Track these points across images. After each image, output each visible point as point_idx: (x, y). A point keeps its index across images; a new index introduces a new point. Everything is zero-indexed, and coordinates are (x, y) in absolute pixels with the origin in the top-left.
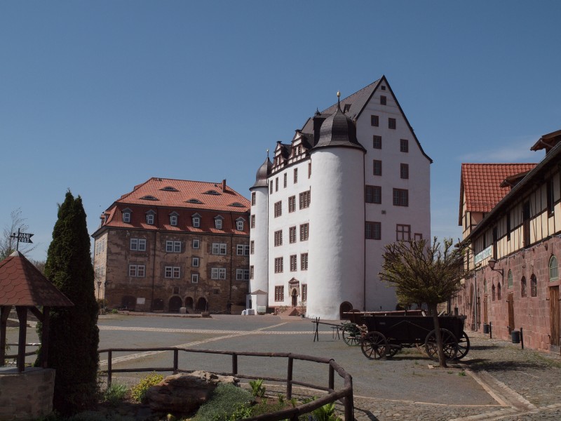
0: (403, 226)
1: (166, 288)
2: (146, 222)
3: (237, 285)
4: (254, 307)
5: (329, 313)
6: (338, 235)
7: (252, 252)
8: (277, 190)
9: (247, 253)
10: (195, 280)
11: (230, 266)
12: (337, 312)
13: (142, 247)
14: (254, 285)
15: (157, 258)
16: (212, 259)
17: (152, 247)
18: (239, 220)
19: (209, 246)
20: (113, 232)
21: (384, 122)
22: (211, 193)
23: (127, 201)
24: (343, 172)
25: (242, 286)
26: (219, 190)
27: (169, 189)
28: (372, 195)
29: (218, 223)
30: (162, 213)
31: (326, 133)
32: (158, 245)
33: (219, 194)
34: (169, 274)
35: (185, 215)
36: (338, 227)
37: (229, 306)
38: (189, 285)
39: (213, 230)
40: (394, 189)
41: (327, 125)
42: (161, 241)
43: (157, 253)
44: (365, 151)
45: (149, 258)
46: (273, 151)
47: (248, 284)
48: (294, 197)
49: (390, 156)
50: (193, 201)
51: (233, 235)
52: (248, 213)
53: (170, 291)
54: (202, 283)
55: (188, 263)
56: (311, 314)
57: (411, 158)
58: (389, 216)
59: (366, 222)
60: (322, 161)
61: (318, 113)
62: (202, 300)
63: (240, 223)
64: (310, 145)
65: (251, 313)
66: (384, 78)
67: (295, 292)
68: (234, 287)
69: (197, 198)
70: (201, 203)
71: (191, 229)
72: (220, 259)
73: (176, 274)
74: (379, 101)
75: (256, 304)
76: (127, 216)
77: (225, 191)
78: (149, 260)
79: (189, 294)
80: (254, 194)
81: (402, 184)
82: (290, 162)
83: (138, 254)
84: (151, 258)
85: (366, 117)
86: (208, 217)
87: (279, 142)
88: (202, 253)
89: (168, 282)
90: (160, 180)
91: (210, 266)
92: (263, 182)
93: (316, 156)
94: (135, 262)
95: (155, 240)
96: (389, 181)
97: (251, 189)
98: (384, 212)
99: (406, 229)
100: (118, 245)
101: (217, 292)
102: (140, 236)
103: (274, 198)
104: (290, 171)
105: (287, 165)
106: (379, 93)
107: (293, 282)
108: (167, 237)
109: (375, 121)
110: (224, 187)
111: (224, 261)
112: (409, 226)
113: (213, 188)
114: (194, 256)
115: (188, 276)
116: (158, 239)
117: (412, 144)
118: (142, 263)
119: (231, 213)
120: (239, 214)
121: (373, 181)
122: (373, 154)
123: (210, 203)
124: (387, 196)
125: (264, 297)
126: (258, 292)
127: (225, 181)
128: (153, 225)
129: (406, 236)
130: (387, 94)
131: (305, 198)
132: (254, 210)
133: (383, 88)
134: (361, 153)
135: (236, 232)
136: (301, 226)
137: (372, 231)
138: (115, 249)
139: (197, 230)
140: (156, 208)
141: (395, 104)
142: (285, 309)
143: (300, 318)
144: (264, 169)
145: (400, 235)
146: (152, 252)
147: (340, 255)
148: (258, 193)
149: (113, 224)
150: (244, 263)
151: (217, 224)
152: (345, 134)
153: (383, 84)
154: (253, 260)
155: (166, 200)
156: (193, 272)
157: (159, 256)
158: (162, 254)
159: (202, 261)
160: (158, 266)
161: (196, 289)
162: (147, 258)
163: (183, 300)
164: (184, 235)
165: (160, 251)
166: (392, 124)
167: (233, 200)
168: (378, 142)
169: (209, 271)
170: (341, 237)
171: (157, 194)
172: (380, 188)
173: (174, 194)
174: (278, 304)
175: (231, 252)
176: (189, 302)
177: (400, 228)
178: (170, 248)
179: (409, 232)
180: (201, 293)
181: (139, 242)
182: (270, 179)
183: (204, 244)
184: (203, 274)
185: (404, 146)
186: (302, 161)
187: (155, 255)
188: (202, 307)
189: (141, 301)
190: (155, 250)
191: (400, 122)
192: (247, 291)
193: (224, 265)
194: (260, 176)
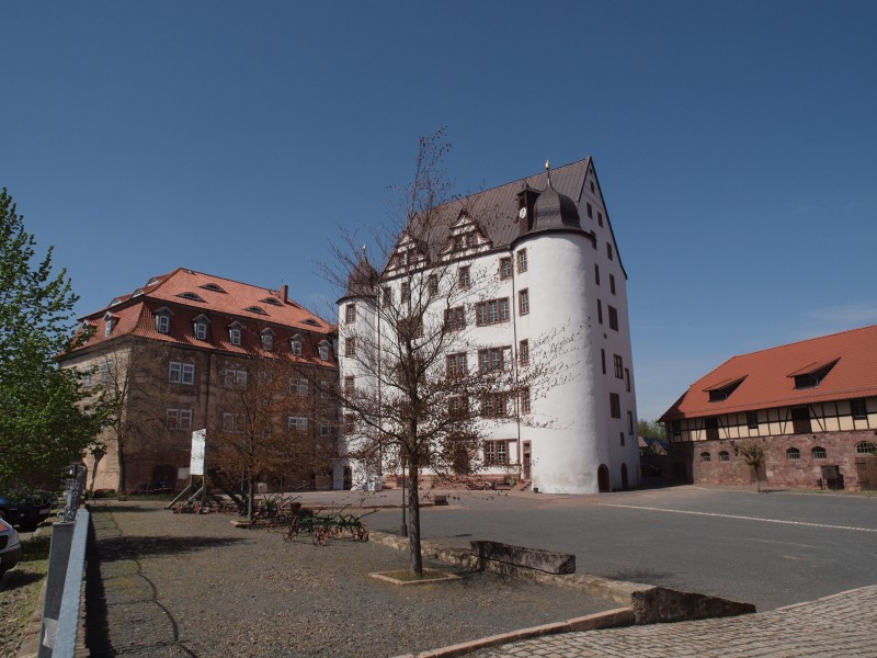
0: (617, 357)
2: (193, 334)
3: (323, 443)
8: (405, 299)
11: (313, 415)
12: (595, 482)
13: (187, 376)
14: (352, 444)
15: (211, 398)
16: (289, 402)
17: (203, 378)
18: (322, 345)
19: (284, 382)
20: (141, 348)
21: (595, 214)
25: (328, 446)
26: (280, 300)
27: (213, 288)
29: (296, 346)
30: (219, 322)
31: (548, 213)
32: (213, 375)
33: (280, 305)
34: (229, 427)
35: (251, 329)
37: (312, 479)
39: (289, 356)
40: (609, 307)
41: (545, 203)
42: (218, 368)
43: (212, 389)
45: (199, 397)
47: (341, 441)
48: (460, 309)
49: (603, 262)
50: (254, 309)
51: (316, 366)
52: (334, 335)
54: (276, 441)
57: (615, 269)
58: (608, 341)
63: (323, 351)
66: (591, 158)
68: (319, 448)
69: (256, 306)
70: (266, 314)
71: (261, 353)
72: (300, 402)
73: (239, 427)
74: (590, 188)
76: (164, 321)
77: (286, 302)
78: (198, 401)
80: (351, 307)
81: (612, 301)
82: (445, 258)
83: (185, 391)
84: (203, 397)
85: (584, 204)
86: (281, 335)
90: (193, 272)
91: (286, 414)
94: (176, 404)
95: (209, 366)
96: (605, 295)
97: (339, 302)
98: (605, 336)
99: (619, 361)
100: (149, 373)
102: (185, 359)
104: (445, 271)
106: (589, 177)
108: (226, 362)
109: (590, 211)
110: (286, 297)
111: (305, 405)
112: (621, 359)
113: (271, 296)
116: (213, 366)
117: (614, 252)
118: (187, 406)
119: (308, 333)
120: (321, 336)
121: (598, 293)
124: (605, 314)
128: (206, 341)
130: (594, 180)
131: (493, 310)
133: (591, 171)
135: (320, 362)
136: (483, 352)
138: (142, 379)
139: (269, 356)
140: (208, 312)
141: (600, 195)
145: (616, 369)
146: (203, 388)
148: (360, 305)
149: (141, 333)
151: (293, 349)
153: (591, 166)
157: (215, 395)
158: (219, 392)
160: (211, 412)
162: (195, 398)
164: (253, 362)
165: (215, 386)
166: (600, 220)
167: (302, 315)
169: (285, 422)
170: (591, 366)
171: (202, 293)
173: (222, 295)
175: (314, 393)
177: (616, 360)
178: (230, 382)
181: (183, 369)
182: (383, 285)
185: (609, 252)
186: (479, 255)
187: (207, 393)
190: (208, 384)
191: (605, 220)
192: (335, 453)
193: (305, 413)
194: (353, 283)
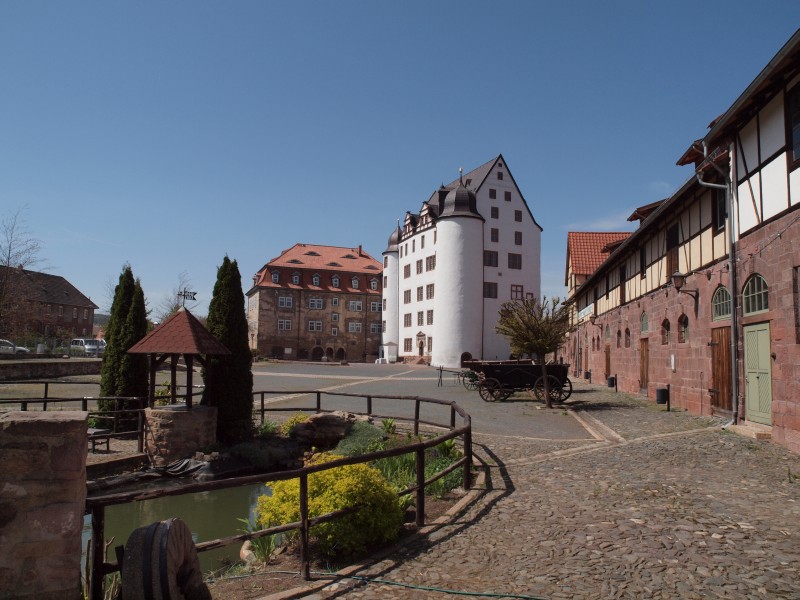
0: (517, 286)
1: (310, 339)
2: (292, 283)
3: (371, 337)
4: (387, 356)
5: (450, 362)
6: (460, 294)
7: (385, 308)
8: (406, 254)
9: (380, 309)
10: (335, 332)
11: (365, 321)
12: (459, 362)
13: (289, 304)
14: (386, 337)
15: (302, 314)
16: (349, 315)
17: (297, 304)
18: (372, 281)
19: (347, 303)
20: (264, 291)
21: (500, 195)
22: (348, 257)
23: (276, 264)
24: (465, 238)
25: (376, 338)
26: (356, 255)
27: (312, 254)
28: (490, 259)
29: (355, 283)
30: (306, 275)
31: (449, 205)
32: (303, 302)
33: (355, 258)
34: (312, 328)
35: (326, 276)
36: (460, 287)
37: (364, 356)
38: (329, 338)
39: (350, 290)
40: (510, 254)
41: (451, 197)
42: (305, 299)
43: (302, 309)
44: (484, 221)
45: (295, 314)
46: (403, 220)
47: (381, 336)
48: (421, 261)
49: (506, 225)
50: (333, 264)
51: (368, 294)
52: (381, 275)
53: (313, 342)
54: (341, 336)
55: (329, 318)
56: (435, 363)
57: (524, 227)
58: (504, 277)
59: (484, 283)
60: (447, 229)
61: (443, 187)
62: (341, 350)
63: (374, 284)
64: (435, 215)
65: (384, 362)
66: (501, 156)
67: (422, 343)
68: (369, 339)
69: (335, 261)
70: (340, 266)
71: (331, 288)
72: (356, 314)
73: (318, 328)
74: (496, 176)
75: (388, 355)
76: (276, 277)
77: (361, 255)
78: (294, 316)
79: (329, 345)
80: (386, 258)
81: (516, 250)
82: (418, 230)
83: (286, 311)
84: (297, 314)
85: (485, 191)
86: (346, 278)
87: (408, 213)
88: (341, 309)
89: (311, 335)
90: (304, 245)
91: (347, 321)
92: (395, 247)
93: (441, 225)
94: (283, 318)
95: (300, 298)
96: (505, 247)
97: (384, 254)
98: (500, 274)
99: (519, 289)
100: (268, 303)
101: (354, 343)
102: (287, 295)
103: (403, 261)
104: (418, 238)
105: (415, 232)
106: (497, 169)
107: (420, 335)
108: (310, 295)
109: (493, 194)
110: (360, 252)
111: (360, 316)
112: (522, 287)
113: (351, 253)
114: (334, 312)
115: (328, 329)
116: (302, 298)
117: (525, 215)
118: (289, 318)
119: (366, 274)
120: (372, 276)
121: (491, 247)
122: (491, 223)
123: (348, 266)
124: (503, 260)
125: (394, 348)
126: (390, 344)
127: (360, 247)
128: (298, 285)
129: (519, 295)
130: (503, 170)
131: (431, 262)
132: (386, 272)
133: (500, 165)
134: (480, 222)
135: (371, 291)
136: (428, 286)
137: (490, 290)
138: (265, 306)
139: (336, 290)
140: (301, 270)
141: (510, 179)
142: (412, 358)
143: (426, 366)
144: (395, 236)
145: (514, 294)
146: (297, 309)
147: (461, 311)
148: (390, 257)
149: (264, 284)
150: (377, 318)
151: (353, 285)
152: (467, 205)
153: (500, 161)
154: (386, 316)
155: (309, 263)
156: (333, 326)
157: (304, 312)
158: (306, 311)
159: (341, 316)
160: (302, 321)
161: (335, 341)
162: (293, 314)
163: (325, 350)
164: (326, 294)
165: (304, 307)
166: (508, 197)
167: (367, 263)
168: (495, 213)
169: (346, 326)
170: (462, 296)
171: (302, 258)
172: (496, 253)
173: (316, 258)
174: (407, 354)
175: (366, 309)
176: (330, 351)
177: (514, 288)
178: (313, 305)
179: (522, 291)
180: (340, 344)
181: (286, 300)
182: (400, 245)
183: (342, 302)
184: (342, 328)
185: (518, 216)
186: (428, 229)
187: (299, 311)
188: (341, 356)
189: (288, 351)
190: (300, 307)
191: (514, 195)
192: (379, 343)
193: (360, 320)
194: (391, 242)
